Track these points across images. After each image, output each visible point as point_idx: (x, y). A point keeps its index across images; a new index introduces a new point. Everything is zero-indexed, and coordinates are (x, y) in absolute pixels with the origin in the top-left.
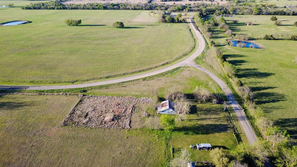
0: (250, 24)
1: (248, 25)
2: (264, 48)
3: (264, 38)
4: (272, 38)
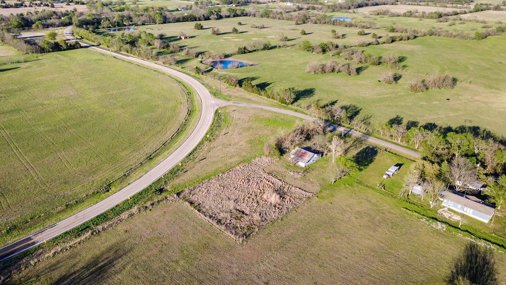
0: (186, 38)
1: (183, 38)
2: (257, 65)
3: (238, 52)
4: (246, 51)
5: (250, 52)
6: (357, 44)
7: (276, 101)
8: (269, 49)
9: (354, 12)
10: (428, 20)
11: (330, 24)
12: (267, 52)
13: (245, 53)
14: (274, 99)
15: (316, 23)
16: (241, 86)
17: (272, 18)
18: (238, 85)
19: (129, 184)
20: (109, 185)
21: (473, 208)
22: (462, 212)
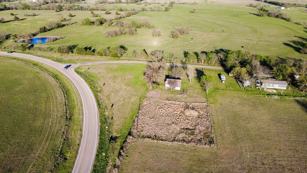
2: (65, 37)
3: (40, 31)
4: (46, 30)
5: (49, 30)
6: (114, 18)
7: (109, 57)
8: (61, 27)
9: (85, 3)
10: (131, 4)
11: (80, 10)
12: (59, 29)
13: (46, 31)
14: (107, 56)
15: (69, 10)
16: (72, 52)
17: (32, 9)
18: (70, 52)
19: (79, 145)
20: (61, 153)
21: (278, 84)
22: (273, 88)
